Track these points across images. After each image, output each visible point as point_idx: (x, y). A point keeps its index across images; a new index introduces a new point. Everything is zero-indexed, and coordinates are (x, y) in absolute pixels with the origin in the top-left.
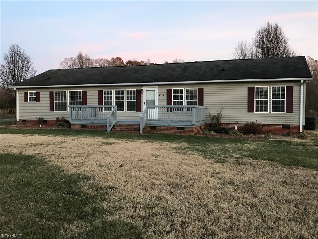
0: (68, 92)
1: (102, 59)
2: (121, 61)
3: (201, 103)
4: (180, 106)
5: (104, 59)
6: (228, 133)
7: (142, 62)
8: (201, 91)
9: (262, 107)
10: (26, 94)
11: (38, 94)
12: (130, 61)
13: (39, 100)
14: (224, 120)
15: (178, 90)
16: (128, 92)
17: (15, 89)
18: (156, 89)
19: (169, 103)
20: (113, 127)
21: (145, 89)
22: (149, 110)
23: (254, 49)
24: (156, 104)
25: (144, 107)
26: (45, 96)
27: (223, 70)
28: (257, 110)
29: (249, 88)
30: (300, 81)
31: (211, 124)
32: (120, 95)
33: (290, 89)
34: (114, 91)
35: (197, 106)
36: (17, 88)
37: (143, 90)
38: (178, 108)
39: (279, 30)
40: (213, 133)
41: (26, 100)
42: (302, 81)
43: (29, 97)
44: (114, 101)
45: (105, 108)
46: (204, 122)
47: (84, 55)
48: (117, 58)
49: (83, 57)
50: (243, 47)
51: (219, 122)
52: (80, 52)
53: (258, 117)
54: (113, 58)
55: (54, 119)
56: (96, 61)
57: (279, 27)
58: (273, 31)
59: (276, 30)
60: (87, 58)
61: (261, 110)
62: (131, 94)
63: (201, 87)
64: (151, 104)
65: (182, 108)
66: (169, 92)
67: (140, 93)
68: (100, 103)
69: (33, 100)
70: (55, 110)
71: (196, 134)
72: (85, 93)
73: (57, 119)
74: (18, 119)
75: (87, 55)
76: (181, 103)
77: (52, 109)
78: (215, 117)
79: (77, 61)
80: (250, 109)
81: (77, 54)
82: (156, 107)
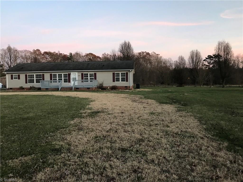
0: (35, 75)
1: (26, 51)
2: (40, 52)
3: (95, 79)
4: (87, 80)
5: (27, 50)
6: (105, 90)
7: (54, 52)
8: (95, 74)
9: (118, 80)
10: (12, 76)
11: (19, 76)
12: (46, 52)
13: (19, 78)
14: (104, 85)
15: (86, 74)
16: (64, 74)
17: (6, 73)
18: (77, 73)
19: (82, 79)
20: (61, 88)
21: (72, 73)
22: (75, 82)
23: (119, 53)
24: (77, 79)
25: (71, 80)
26: (23, 76)
27: (104, 66)
28: (116, 81)
29: (113, 73)
30: (130, 71)
31: (99, 87)
32: (60, 76)
33: (127, 73)
34: (57, 74)
35: (94, 80)
36: (7, 73)
37: (71, 73)
38: (86, 81)
39: (130, 44)
40: (100, 89)
41: (12, 78)
42: (131, 71)
43: (13, 77)
44: (57, 78)
45: (53, 81)
46: (97, 86)
47: (12, 47)
48: (37, 50)
49: (11, 48)
50: (114, 52)
51: (102, 86)
52: (8, 45)
53: (117, 84)
54: (34, 50)
55: (29, 87)
56: (21, 52)
57: (130, 43)
58: (127, 44)
59: (129, 44)
60: (15, 49)
61: (118, 81)
62: (65, 75)
63: (95, 72)
64: (75, 79)
65: (88, 81)
66: (82, 74)
67: (69, 75)
68: (51, 79)
69: (16, 79)
70: (28, 83)
71: (94, 90)
72: (43, 75)
73: (31, 87)
74: (7, 88)
75: (15, 47)
76: (88, 79)
77: (26, 83)
78: (101, 84)
79: (7, 51)
80: (114, 81)
81: (7, 46)
82: (77, 80)
